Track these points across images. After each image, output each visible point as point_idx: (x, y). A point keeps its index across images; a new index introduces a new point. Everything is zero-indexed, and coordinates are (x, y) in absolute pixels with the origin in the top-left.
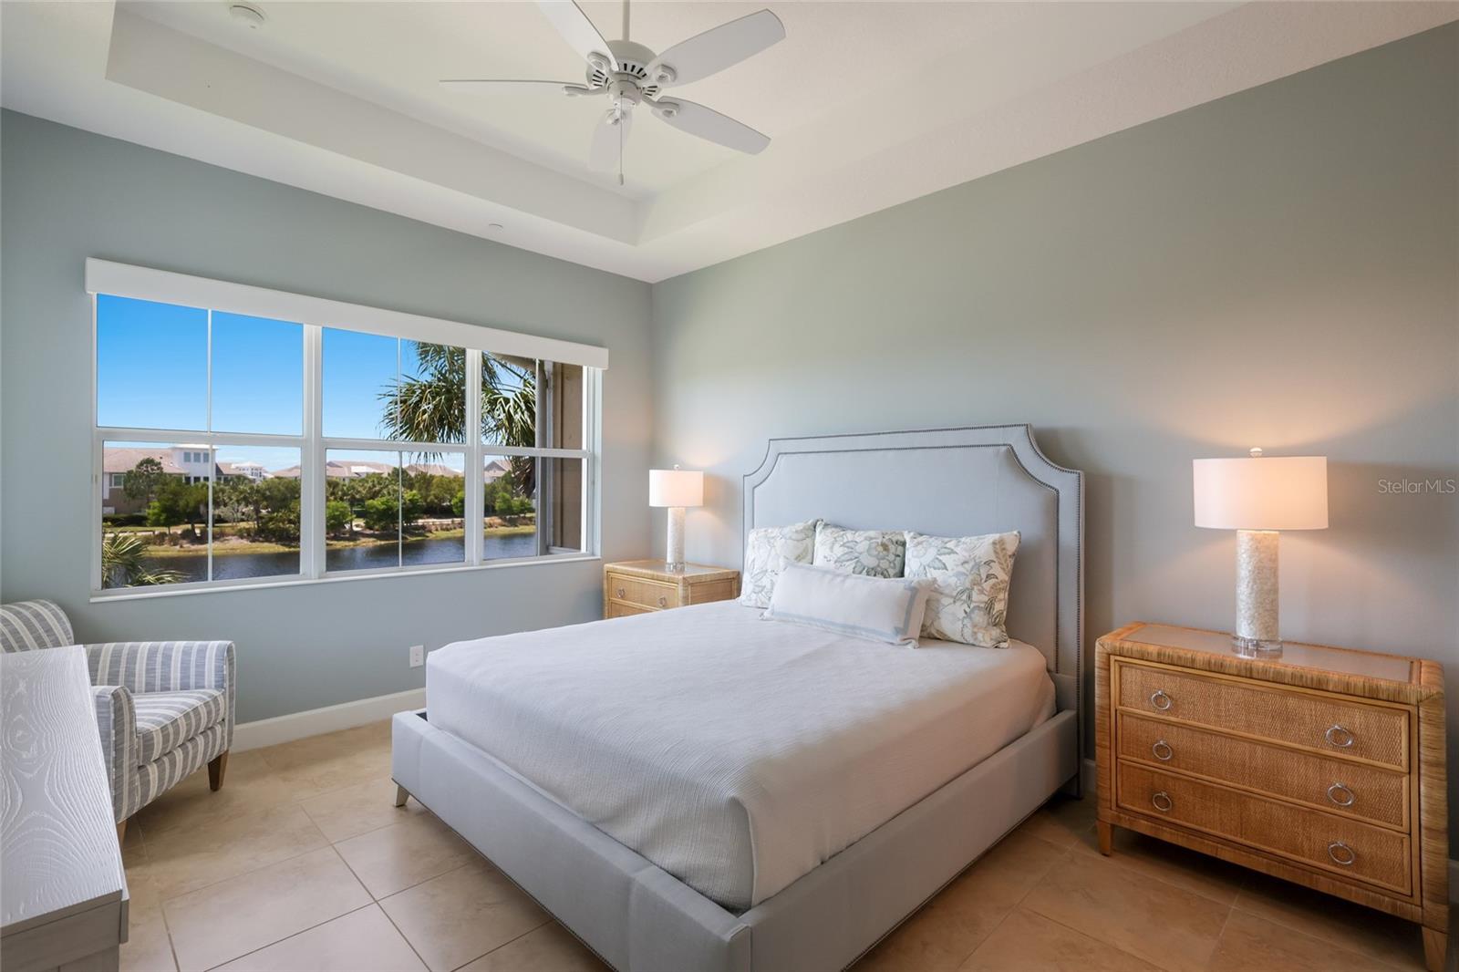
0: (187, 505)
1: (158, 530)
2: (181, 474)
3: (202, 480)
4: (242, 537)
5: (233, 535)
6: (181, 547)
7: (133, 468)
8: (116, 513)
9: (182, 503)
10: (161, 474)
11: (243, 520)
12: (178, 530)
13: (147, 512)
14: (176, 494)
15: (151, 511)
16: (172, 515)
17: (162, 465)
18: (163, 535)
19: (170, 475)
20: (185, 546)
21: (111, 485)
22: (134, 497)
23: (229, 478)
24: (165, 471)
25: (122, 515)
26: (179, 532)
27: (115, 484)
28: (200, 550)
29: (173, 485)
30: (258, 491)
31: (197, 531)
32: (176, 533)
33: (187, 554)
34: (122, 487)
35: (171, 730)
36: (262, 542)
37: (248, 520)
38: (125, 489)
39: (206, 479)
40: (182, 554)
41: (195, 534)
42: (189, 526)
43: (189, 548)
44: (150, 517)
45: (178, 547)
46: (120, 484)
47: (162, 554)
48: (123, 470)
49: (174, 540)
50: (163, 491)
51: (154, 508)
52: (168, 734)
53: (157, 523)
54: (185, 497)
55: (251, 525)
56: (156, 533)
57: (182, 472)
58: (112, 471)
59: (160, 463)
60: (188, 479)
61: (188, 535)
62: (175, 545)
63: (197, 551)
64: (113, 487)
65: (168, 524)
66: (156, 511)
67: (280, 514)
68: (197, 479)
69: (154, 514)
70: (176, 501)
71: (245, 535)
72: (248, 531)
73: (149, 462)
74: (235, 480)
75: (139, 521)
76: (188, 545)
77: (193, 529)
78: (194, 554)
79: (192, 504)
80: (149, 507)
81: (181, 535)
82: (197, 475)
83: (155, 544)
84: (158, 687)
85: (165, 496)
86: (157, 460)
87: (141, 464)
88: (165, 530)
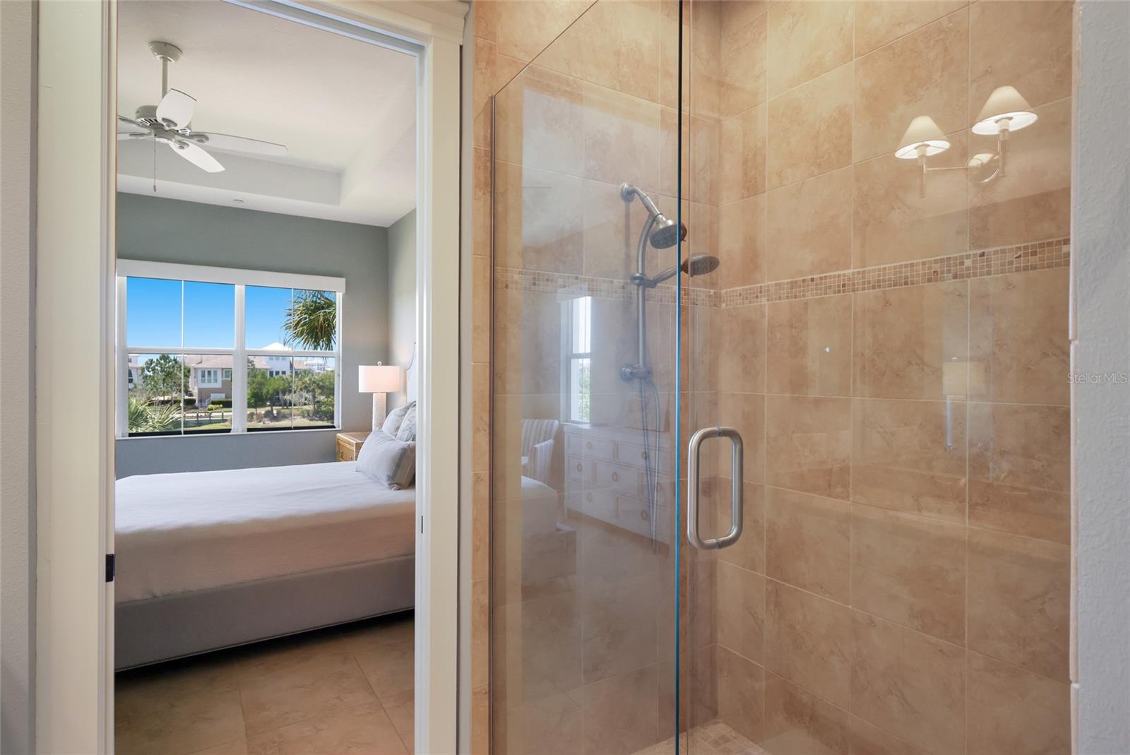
1: (250, 411)
2: (267, 369)
3: (280, 374)
4: (304, 417)
5: (299, 415)
6: (264, 423)
8: (226, 398)
9: (265, 391)
11: (305, 404)
14: (261, 384)
16: (258, 400)
19: (260, 370)
20: (266, 422)
21: (222, 377)
23: (299, 372)
24: (257, 367)
26: (263, 412)
27: (226, 377)
29: (259, 377)
30: (314, 382)
31: (275, 412)
32: (260, 413)
36: (317, 420)
37: (309, 404)
39: (284, 373)
41: (273, 413)
42: (269, 408)
53: (249, 406)
54: (268, 387)
55: (310, 408)
57: (268, 367)
58: (224, 367)
60: (271, 373)
61: (269, 414)
62: (260, 422)
64: (224, 379)
65: (255, 407)
67: (330, 400)
68: (277, 373)
69: (247, 399)
70: (260, 389)
71: (306, 415)
72: (308, 411)
74: (303, 374)
76: (269, 422)
77: (272, 410)
79: (271, 391)
81: (264, 414)
82: (278, 370)
85: (254, 385)
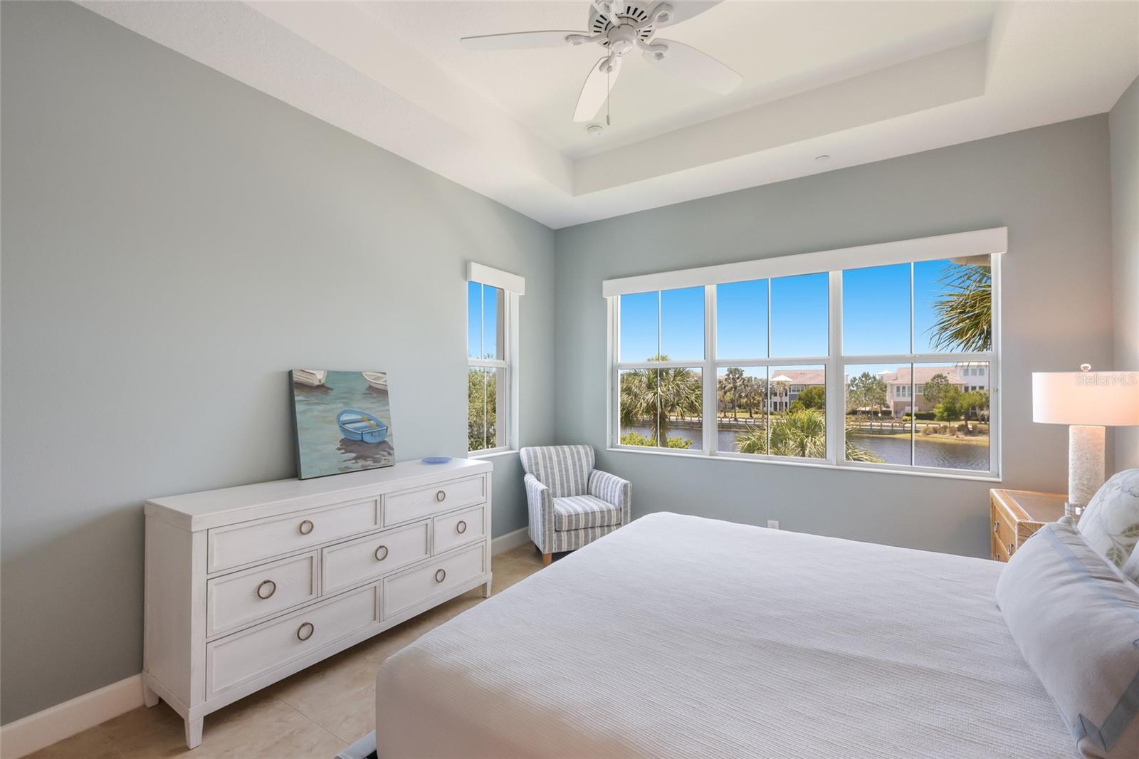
0: (962, 407)
1: (943, 424)
2: (961, 384)
3: (978, 388)
6: (957, 437)
7: (929, 380)
8: (919, 411)
9: (958, 405)
10: (947, 385)
12: (956, 425)
13: (936, 411)
14: (954, 400)
15: (937, 410)
16: (952, 414)
17: (948, 378)
18: (945, 428)
19: (953, 385)
20: (960, 436)
22: (930, 400)
24: (950, 382)
25: (923, 412)
26: (956, 426)
28: (971, 440)
29: (952, 392)
31: (970, 426)
32: (954, 427)
33: (961, 442)
34: (922, 394)
35: (574, 518)
38: (924, 395)
39: (981, 388)
40: (957, 442)
41: (968, 428)
42: (964, 423)
43: (963, 439)
44: (937, 414)
45: (955, 437)
46: (921, 392)
47: (944, 440)
48: (923, 382)
49: (953, 432)
50: (946, 397)
51: (940, 408)
52: (572, 520)
53: (942, 419)
54: (960, 401)
56: (942, 425)
57: (962, 382)
58: (917, 383)
59: (946, 377)
60: (967, 389)
61: (963, 429)
62: (953, 435)
63: (968, 441)
65: (948, 420)
66: (941, 410)
68: (974, 388)
69: (939, 412)
70: (954, 404)
73: (939, 376)
75: (930, 417)
76: (963, 436)
77: (967, 425)
78: (967, 442)
79: (965, 405)
80: (937, 408)
81: (958, 428)
82: (974, 385)
83: (940, 433)
84: (566, 495)
85: (946, 400)
86: (944, 375)
87: (934, 378)
88: (946, 424)
